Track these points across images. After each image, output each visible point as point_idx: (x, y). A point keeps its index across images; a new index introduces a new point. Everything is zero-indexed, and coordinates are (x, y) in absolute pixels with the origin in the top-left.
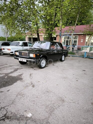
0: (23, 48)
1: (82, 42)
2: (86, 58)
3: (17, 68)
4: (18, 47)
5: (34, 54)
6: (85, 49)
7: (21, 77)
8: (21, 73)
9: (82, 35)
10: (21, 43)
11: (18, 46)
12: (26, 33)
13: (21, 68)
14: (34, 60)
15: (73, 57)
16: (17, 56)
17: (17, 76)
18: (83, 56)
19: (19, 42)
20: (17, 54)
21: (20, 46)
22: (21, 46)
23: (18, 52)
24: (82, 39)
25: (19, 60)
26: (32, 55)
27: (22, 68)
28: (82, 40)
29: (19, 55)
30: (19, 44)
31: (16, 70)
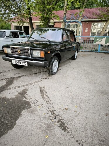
0: (12, 41)
1: (86, 31)
2: (100, 52)
3: (11, 78)
4: (5, 39)
5: (42, 52)
6: (99, 41)
7: (25, 99)
8: (23, 88)
9: (87, 23)
10: (8, 32)
11: (4, 37)
12: (12, 18)
13: (18, 76)
14: (43, 63)
15: (82, 52)
16: (7, 55)
17: (17, 98)
18: (96, 51)
19: (4, 32)
20: (8, 51)
21: (6, 37)
22: (8, 37)
23: (9, 47)
24: (87, 27)
25: (14, 62)
26: (37, 54)
27: (20, 77)
28: (87, 29)
29: (11, 53)
30: (5, 34)
31: (10, 81)
